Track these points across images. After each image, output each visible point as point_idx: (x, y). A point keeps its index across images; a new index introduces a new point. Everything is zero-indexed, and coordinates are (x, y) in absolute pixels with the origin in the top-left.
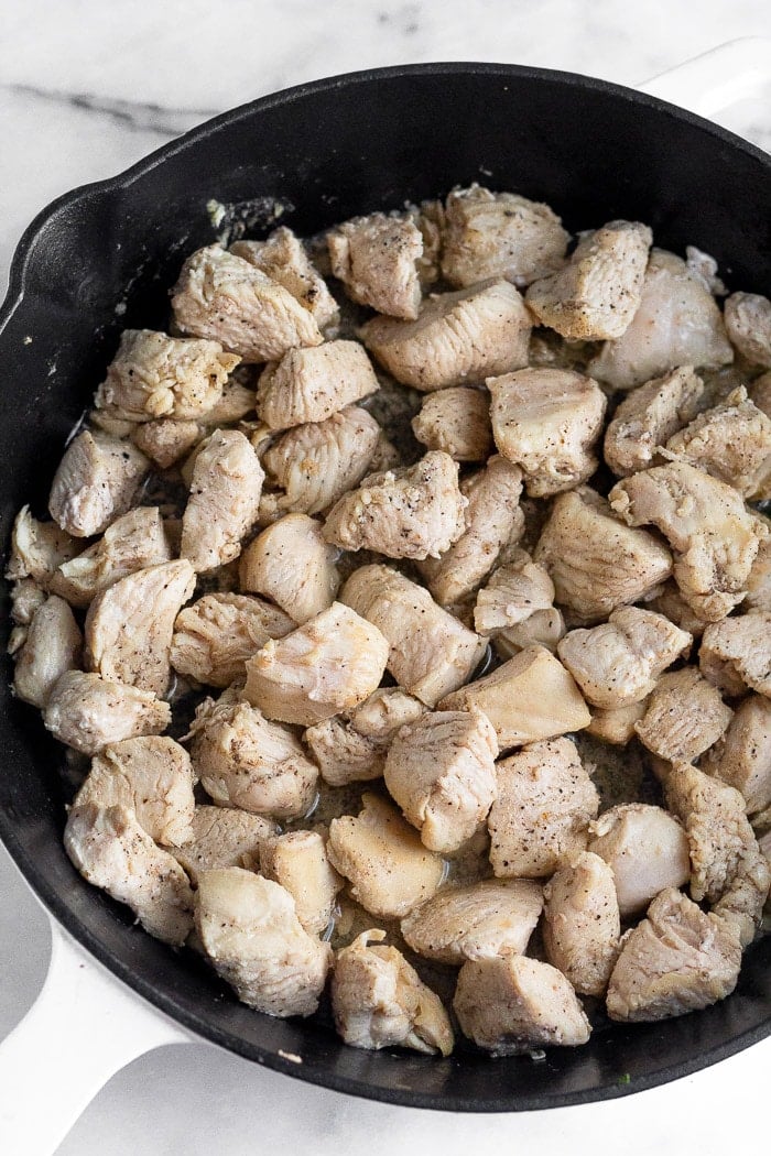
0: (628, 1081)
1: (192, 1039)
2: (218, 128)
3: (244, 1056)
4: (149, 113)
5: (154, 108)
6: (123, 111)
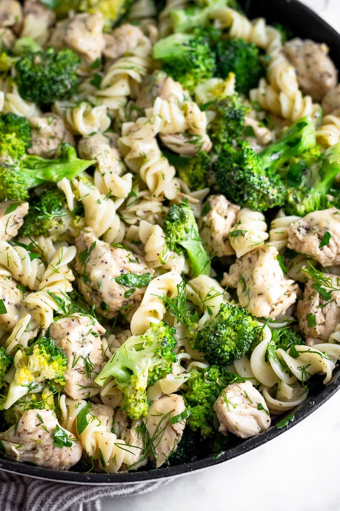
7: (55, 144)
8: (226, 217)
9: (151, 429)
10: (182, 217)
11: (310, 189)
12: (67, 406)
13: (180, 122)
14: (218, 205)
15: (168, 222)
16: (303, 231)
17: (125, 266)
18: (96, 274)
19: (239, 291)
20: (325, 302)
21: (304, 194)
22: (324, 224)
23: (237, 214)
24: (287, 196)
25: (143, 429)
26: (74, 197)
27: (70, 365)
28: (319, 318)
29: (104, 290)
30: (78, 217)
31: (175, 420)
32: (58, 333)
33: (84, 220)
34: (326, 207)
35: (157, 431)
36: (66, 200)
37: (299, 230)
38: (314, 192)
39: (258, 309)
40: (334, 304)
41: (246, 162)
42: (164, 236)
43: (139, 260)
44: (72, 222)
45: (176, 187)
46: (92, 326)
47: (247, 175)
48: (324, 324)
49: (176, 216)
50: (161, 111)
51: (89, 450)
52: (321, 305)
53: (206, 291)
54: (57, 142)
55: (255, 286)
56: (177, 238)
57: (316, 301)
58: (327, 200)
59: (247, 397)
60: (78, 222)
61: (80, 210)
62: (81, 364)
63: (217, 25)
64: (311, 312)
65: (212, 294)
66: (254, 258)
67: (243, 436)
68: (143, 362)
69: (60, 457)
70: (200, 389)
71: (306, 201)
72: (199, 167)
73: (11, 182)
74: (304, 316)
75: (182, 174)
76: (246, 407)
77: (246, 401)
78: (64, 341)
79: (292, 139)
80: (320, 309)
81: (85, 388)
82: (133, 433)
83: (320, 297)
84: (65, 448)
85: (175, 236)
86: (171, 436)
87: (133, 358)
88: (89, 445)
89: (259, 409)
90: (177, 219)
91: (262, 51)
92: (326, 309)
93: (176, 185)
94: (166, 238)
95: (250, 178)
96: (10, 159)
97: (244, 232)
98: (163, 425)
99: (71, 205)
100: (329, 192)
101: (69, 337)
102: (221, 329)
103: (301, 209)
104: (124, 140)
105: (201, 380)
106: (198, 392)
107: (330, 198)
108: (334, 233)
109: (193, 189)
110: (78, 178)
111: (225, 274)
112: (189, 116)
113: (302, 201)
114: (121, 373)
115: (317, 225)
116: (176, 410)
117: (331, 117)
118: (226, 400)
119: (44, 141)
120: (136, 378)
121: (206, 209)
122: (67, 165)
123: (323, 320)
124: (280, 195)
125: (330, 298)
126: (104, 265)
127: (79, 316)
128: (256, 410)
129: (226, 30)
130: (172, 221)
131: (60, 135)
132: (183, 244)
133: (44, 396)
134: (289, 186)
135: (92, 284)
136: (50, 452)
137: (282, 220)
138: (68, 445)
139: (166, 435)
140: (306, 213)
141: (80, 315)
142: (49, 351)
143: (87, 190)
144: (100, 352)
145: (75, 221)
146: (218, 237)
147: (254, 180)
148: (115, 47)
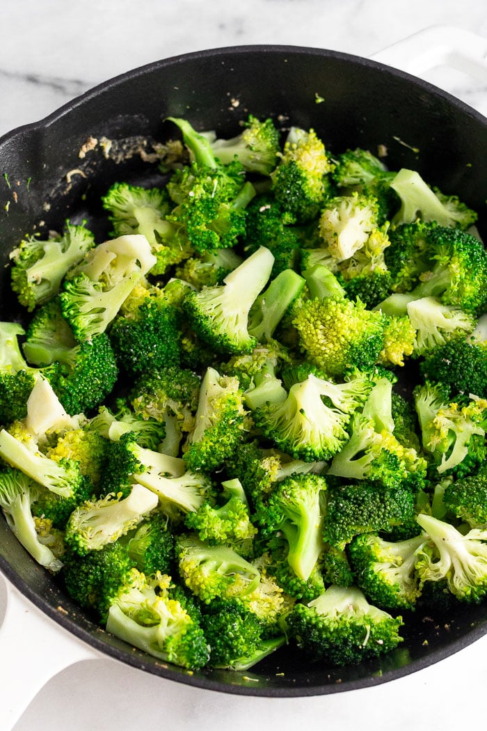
0: (381, 675)
1: (99, 655)
2: (106, 89)
3: (132, 665)
4: (76, 86)
6: (59, 84)
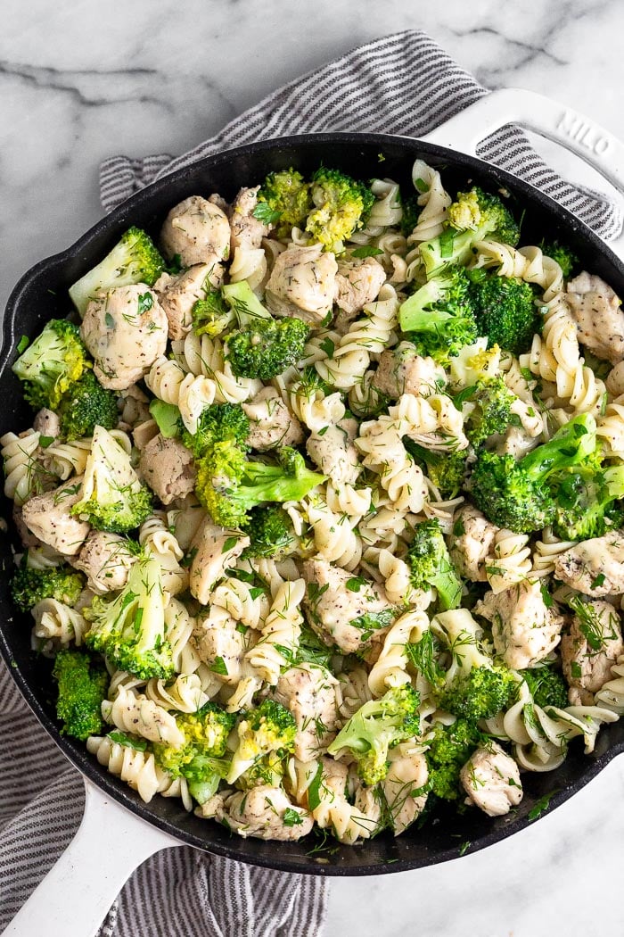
4: (48, 74)
5: (52, 71)
6: (28, 73)
7: (277, 434)
8: (482, 541)
9: (390, 798)
10: (431, 549)
11: (585, 510)
12: (296, 769)
13: (431, 423)
14: (474, 530)
15: (413, 557)
16: (573, 565)
17: (362, 606)
18: (328, 619)
19: (495, 629)
20: (593, 652)
21: (578, 516)
22: (598, 564)
23: (496, 533)
24: (557, 516)
25: (380, 793)
26: (302, 521)
27: (300, 728)
28: (585, 668)
29: (338, 635)
30: (307, 541)
31: (416, 793)
32: (285, 688)
33: (314, 542)
34: (603, 534)
35: (396, 800)
36: (292, 524)
37: (568, 565)
38: (589, 513)
39: (516, 661)
40: (603, 655)
41: (509, 489)
42: (409, 575)
43: (379, 596)
44: (300, 545)
45: (424, 495)
46: (323, 681)
47: (509, 504)
48: (591, 676)
49: (423, 550)
50: (407, 412)
51: (322, 824)
52: (589, 654)
53: (455, 632)
54: (280, 433)
55: (513, 637)
56: (424, 575)
57: (584, 648)
58: (604, 524)
59: (497, 772)
60: (308, 546)
61: (310, 532)
62: (312, 726)
63: (482, 262)
64: (577, 661)
65: (463, 637)
66: (514, 595)
67: (491, 815)
68: (383, 735)
69: (290, 833)
70: (446, 752)
71: (579, 525)
72: (452, 471)
73: (228, 515)
74: (569, 661)
75: (432, 472)
76: (496, 783)
77: (496, 776)
78: (293, 703)
79: (567, 445)
80: (587, 658)
81: (317, 750)
82: (370, 797)
83: (588, 643)
84: (295, 825)
85: (421, 574)
86: (412, 808)
87: (371, 730)
88: (321, 818)
89: (510, 785)
90: (424, 554)
91: (539, 290)
92: (594, 660)
93: (424, 493)
94: (411, 578)
95: (513, 508)
96: (226, 480)
97: (502, 572)
98: (403, 795)
99: (299, 530)
100: (607, 514)
101: (299, 698)
102: (471, 698)
103: (572, 533)
104: (362, 443)
105: (447, 743)
106: (443, 755)
107: (608, 521)
108: (610, 574)
109: (445, 496)
110: (307, 499)
111: (479, 602)
112: (443, 419)
113: (574, 524)
114: (358, 744)
115: (589, 562)
116: (418, 780)
117: (616, 407)
118: (473, 778)
119: (265, 434)
120: (375, 753)
121: (459, 530)
122: (295, 483)
123: (590, 672)
124: (548, 519)
125: (600, 648)
126: (338, 609)
127: (309, 669)
128: (507, 786)
129: (493, 269)
130: (418, 556)
131: (284, 425)
132: (431, 581)
133: (272, 762)
134: (560, 504)
135: (323, 627)
136: (279, 831)
137: (550, 547)
138: (300, 822)
139: (407, 806)
140: (580, 539)
141: (311, 667)
142: (278, 723)
143: (319, 514)
144: (334, 705)
145: (303, 545)
146: (473, 566)
147: (519, 510)
148: (351, 295)
